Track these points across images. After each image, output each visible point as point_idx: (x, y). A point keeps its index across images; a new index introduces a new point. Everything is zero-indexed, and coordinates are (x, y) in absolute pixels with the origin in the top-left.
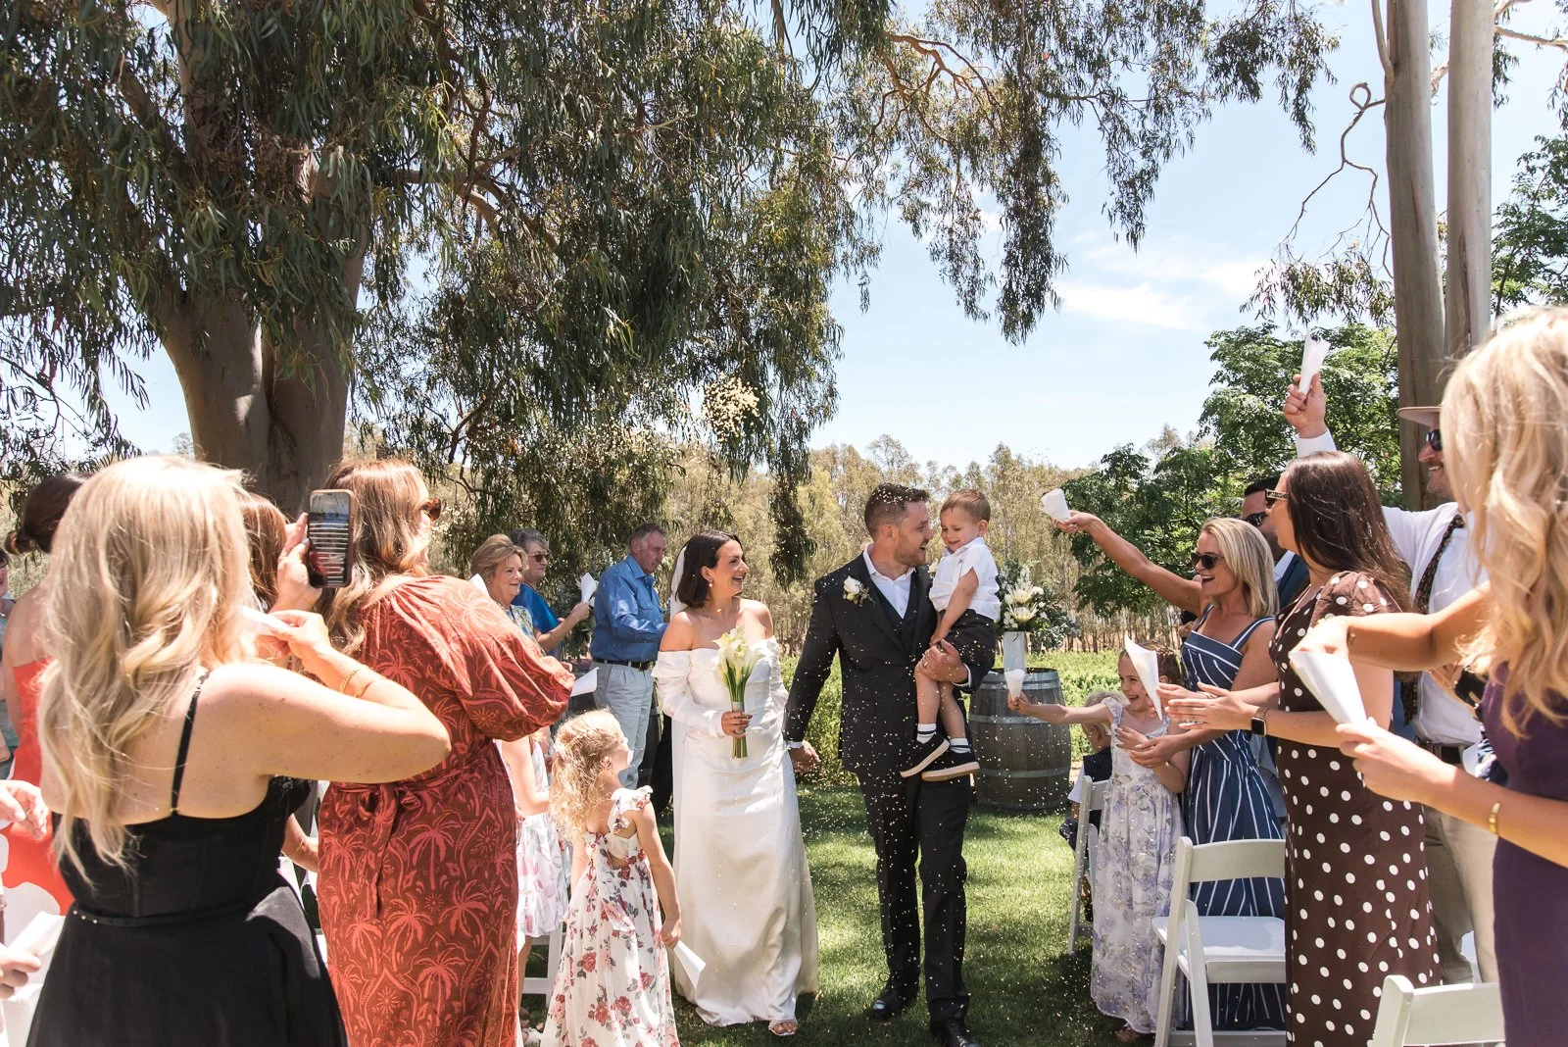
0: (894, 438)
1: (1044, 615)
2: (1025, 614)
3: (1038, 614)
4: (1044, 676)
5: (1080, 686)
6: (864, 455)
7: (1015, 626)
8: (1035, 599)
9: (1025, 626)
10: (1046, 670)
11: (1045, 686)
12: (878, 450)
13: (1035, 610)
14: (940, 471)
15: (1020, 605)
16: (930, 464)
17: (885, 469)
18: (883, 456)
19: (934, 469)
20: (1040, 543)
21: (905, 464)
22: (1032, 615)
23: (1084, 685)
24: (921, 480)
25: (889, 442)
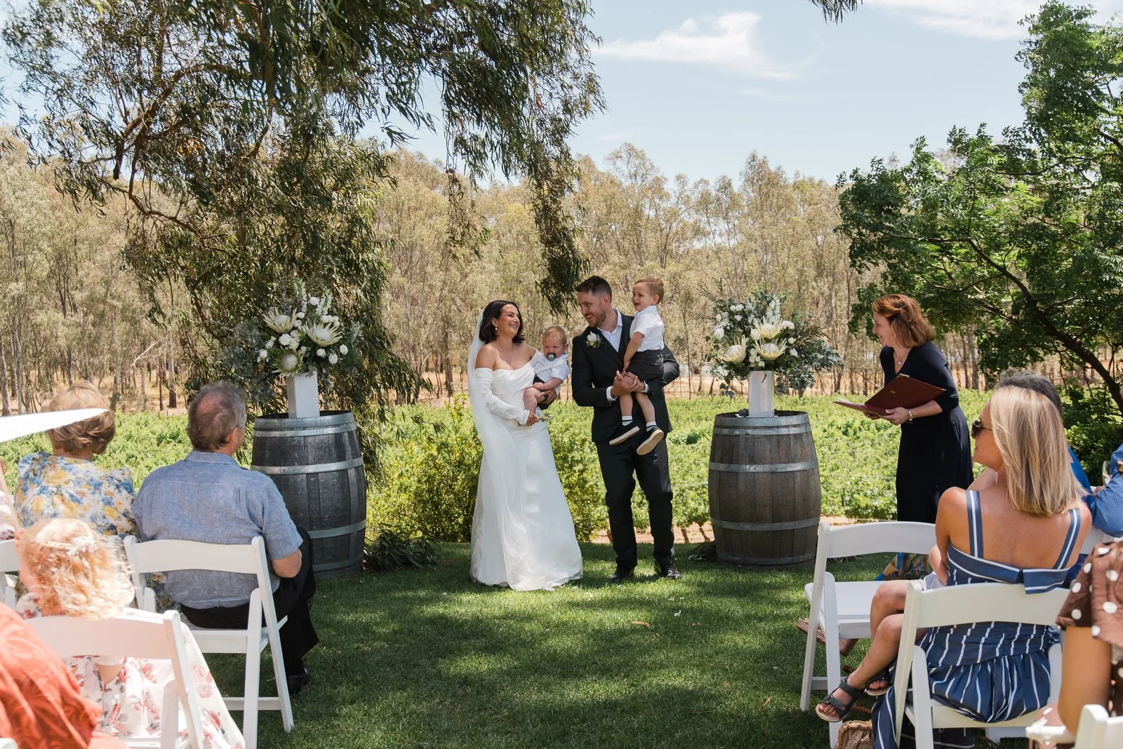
0: (638, 147)
1: (794, 353)
2: (773, 351)
3: (787, 351)
4: (794, 420)
5: (845, 433)
6: (602, 166)
7: (762, 364)
8: (785, 334)
9: (771, 365)
10: (796, 413)
11: (793, 431)
12: (619, 162)
13: (784, 347)
14: (690, 185)
15: (768, 341)
16: (678, 178)
17: (626, 183)
18: (624, 168)
19: (684, 184)
20: (801, 273)
21: (650, 178)
22: (781, 352)
23: (851, 431)
24: (668, 196)
25: (631, 151)
